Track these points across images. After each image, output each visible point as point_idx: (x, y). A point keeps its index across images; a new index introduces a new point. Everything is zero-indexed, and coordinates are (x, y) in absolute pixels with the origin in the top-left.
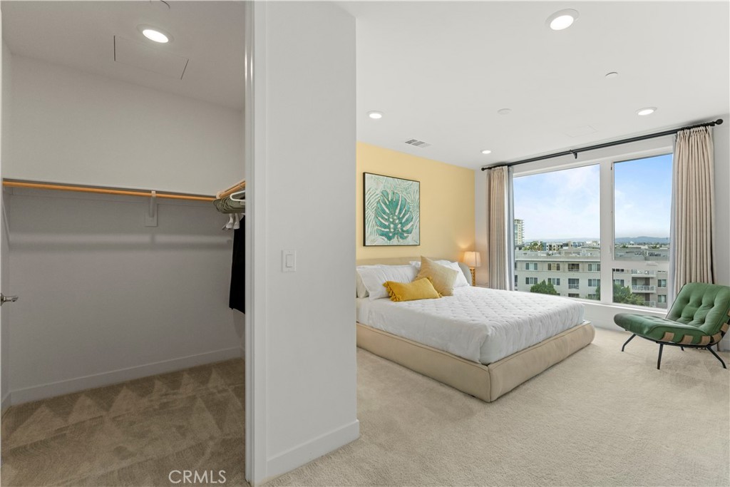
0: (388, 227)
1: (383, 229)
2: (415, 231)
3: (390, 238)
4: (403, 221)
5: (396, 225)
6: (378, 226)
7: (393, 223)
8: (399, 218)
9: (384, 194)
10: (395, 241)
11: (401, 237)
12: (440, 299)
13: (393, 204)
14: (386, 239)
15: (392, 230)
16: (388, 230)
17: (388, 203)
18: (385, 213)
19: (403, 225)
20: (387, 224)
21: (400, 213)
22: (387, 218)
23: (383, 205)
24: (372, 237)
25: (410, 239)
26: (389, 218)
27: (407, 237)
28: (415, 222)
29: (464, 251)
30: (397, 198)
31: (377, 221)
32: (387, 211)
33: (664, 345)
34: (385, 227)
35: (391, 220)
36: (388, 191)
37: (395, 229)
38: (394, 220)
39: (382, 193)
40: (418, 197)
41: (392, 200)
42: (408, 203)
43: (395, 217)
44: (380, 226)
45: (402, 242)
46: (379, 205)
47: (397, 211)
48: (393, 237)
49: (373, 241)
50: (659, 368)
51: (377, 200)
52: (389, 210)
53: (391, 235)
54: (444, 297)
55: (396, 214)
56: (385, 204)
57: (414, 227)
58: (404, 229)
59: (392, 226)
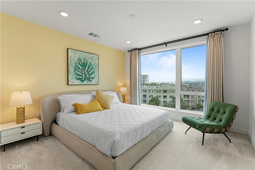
0: (82, 76)
1: (79, 77)
2: (96, 78)
3: (82, 81)
4: (90, 73)
5: (86, 75)
6: (76, 75)
7: (84, 74)
8: (87, 72)
9: (79, 60)
10: (85, 82)
11: (89, 81)
12: (103, 111)
13: (84, 65)
14: (80, 82)
15: (84, 77)
16: (81, 77)
17: (81, 64)
18: (80, 69)
19: (90, 75)
20: (81, 74)
21: (88, 69)
22: (81, 71)
23: (78, 65)
24: (72, 81)
25: (94, 82)
26: (82, 71)
27: (92, 81)
28: (96, 73)
29: (120, 87)
30: (86, 62)
31: (75, 72)
32: (81, 68)
33: (205, 133)
34: (80, 76)
35: (83, 72)
36: (82, 58)
37: (85, 77)
38: (85, 72)
39: (78, 59)
40: (97, 62)
41: (84, 63)
42: (93, 65)
43: (86, 71)
44: (77, 75)
45: (89, 83)
46: (76, 65)
47: (87, 68)
48: (84, 80)
49: (73, 82)
50: (203, 145)
51: (76, 62)
52: (82, 67)
53: (83, 79)
54: (105, 110)
55: (86, 70)
56: (80, 64)
57: (96, 76)
58: (91, 77)
59: (84, 75)
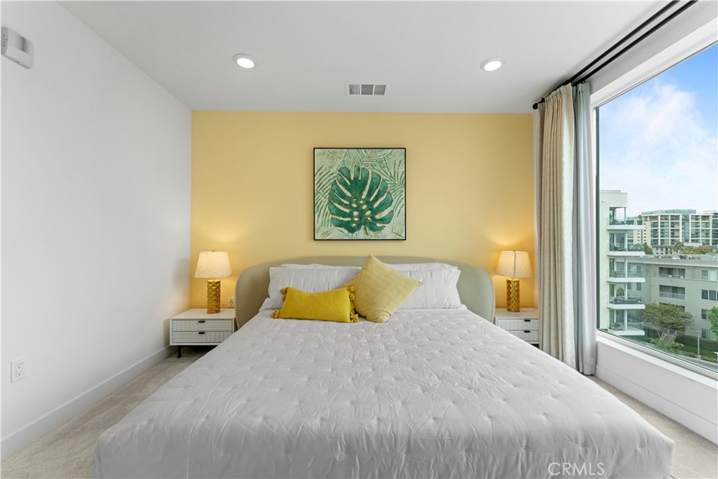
0: (351, 215)
1: (341, 219)
2: (397, 220)
3: (352, 230)
4: (375, 206)
5: (362, 213)
6: (333, 214)
7: (356, 209)
8: (367, 203)
9: (344, 172)
10: (361, 234)
11: (371, 229)
13: (357, 185)
14: (346, 232)
15: (356, 219)
16: (349, 219)
17: (349, 184)
18: (343, 196)
19: (375, 212)
20: (347, 211)
21: (369, 194)
22: (347, 203)
23: (341, 187)
24: (324, 229)
25: (387, 231)
26: (351, 202)
27: (381, 228)
28: (396, 206)
30: (364, 175)
31: (332, 207)
32: (348, 194)
34: (344, 215)
35: (355, 205)
36: (349, 167)
37: (360, 217)
38: (359, 205)
39: (340, 171)
40: (401, 170)
41: (356, 178)
42: (384, 180)
43: (362, 202)
44: (337, 215)
45: (372, 234)
46: (334, 188)
47: (365, 193)
48: (358, 227)
49: (327, 233)
51: (333, 180)
52: (351, 192)
53: (354, 225)
55: (363, 197)
56: (345, 185)
57: (396, 214)
58: (377, 217)
59: (356, 213)
